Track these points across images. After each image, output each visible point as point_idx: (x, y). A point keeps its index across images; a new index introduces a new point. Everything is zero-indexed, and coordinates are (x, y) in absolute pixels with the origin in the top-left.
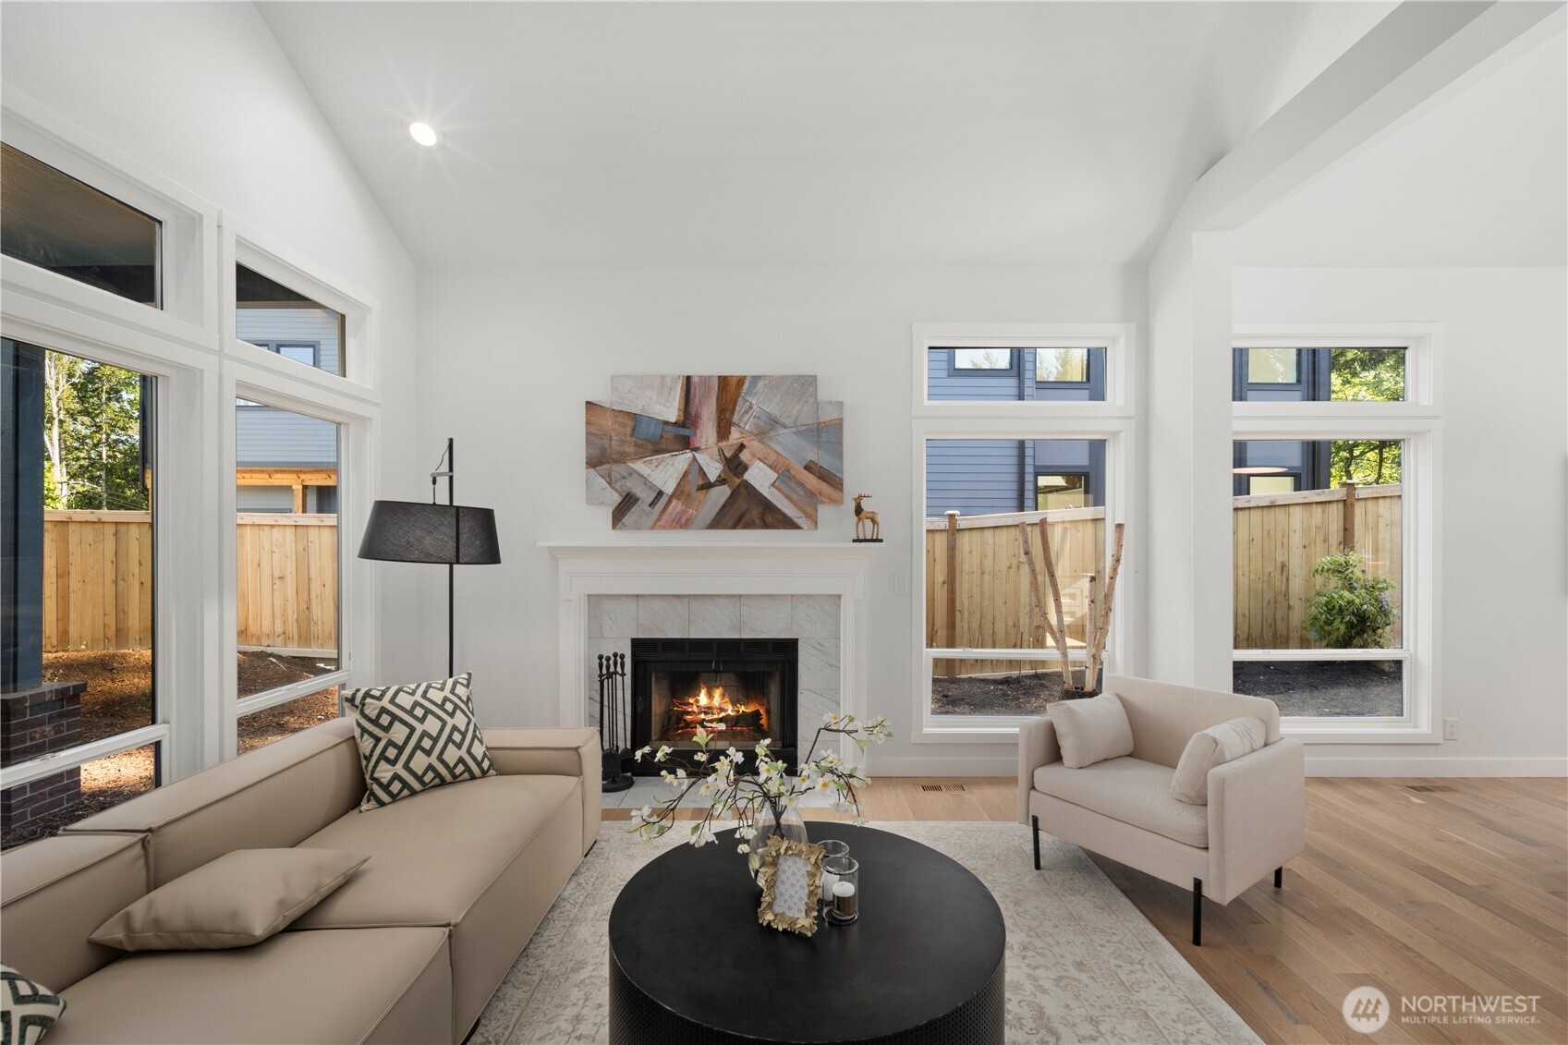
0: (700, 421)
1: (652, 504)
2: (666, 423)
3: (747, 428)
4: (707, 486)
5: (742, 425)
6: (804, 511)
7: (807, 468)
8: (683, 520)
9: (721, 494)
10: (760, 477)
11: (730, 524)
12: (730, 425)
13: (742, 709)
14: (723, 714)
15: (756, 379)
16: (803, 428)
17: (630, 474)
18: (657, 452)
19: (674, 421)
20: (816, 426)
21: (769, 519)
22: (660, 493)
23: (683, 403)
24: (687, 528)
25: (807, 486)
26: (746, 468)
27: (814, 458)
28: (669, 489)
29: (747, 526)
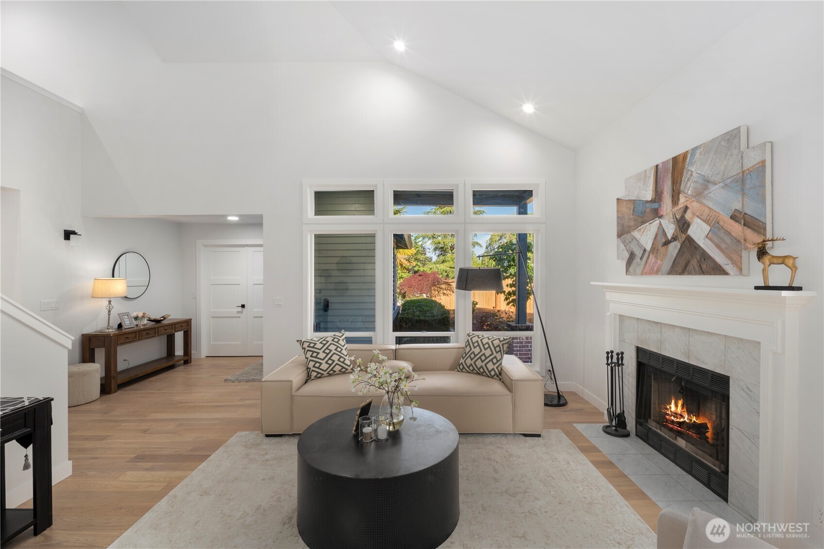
0: (663, 196)
1: (641, 258)
2: (647, 202)
3: (689, 193)
4: (667, 243)
5: (686, 192)
6: (730, 259)
7: (733, 217)
8: (655, 268)
9: (674, 248)
10: (698, 231)
11: (680, 270)
12: (679, 194)
13: (694, 419)
14: (682, 420)
15: (694, 150)
16: (729, 181)
17: (632, 240)
18: (643, 223)
19: (650, 199)
20: (741, 175)
21: (704, 267)
22: (645, 250)
23: (654, 186)
24: (657, 274)
25: (733, 234)
26: (689, 226)
27: (738, 206)
28: (648, 248)
29: (690, 273)
